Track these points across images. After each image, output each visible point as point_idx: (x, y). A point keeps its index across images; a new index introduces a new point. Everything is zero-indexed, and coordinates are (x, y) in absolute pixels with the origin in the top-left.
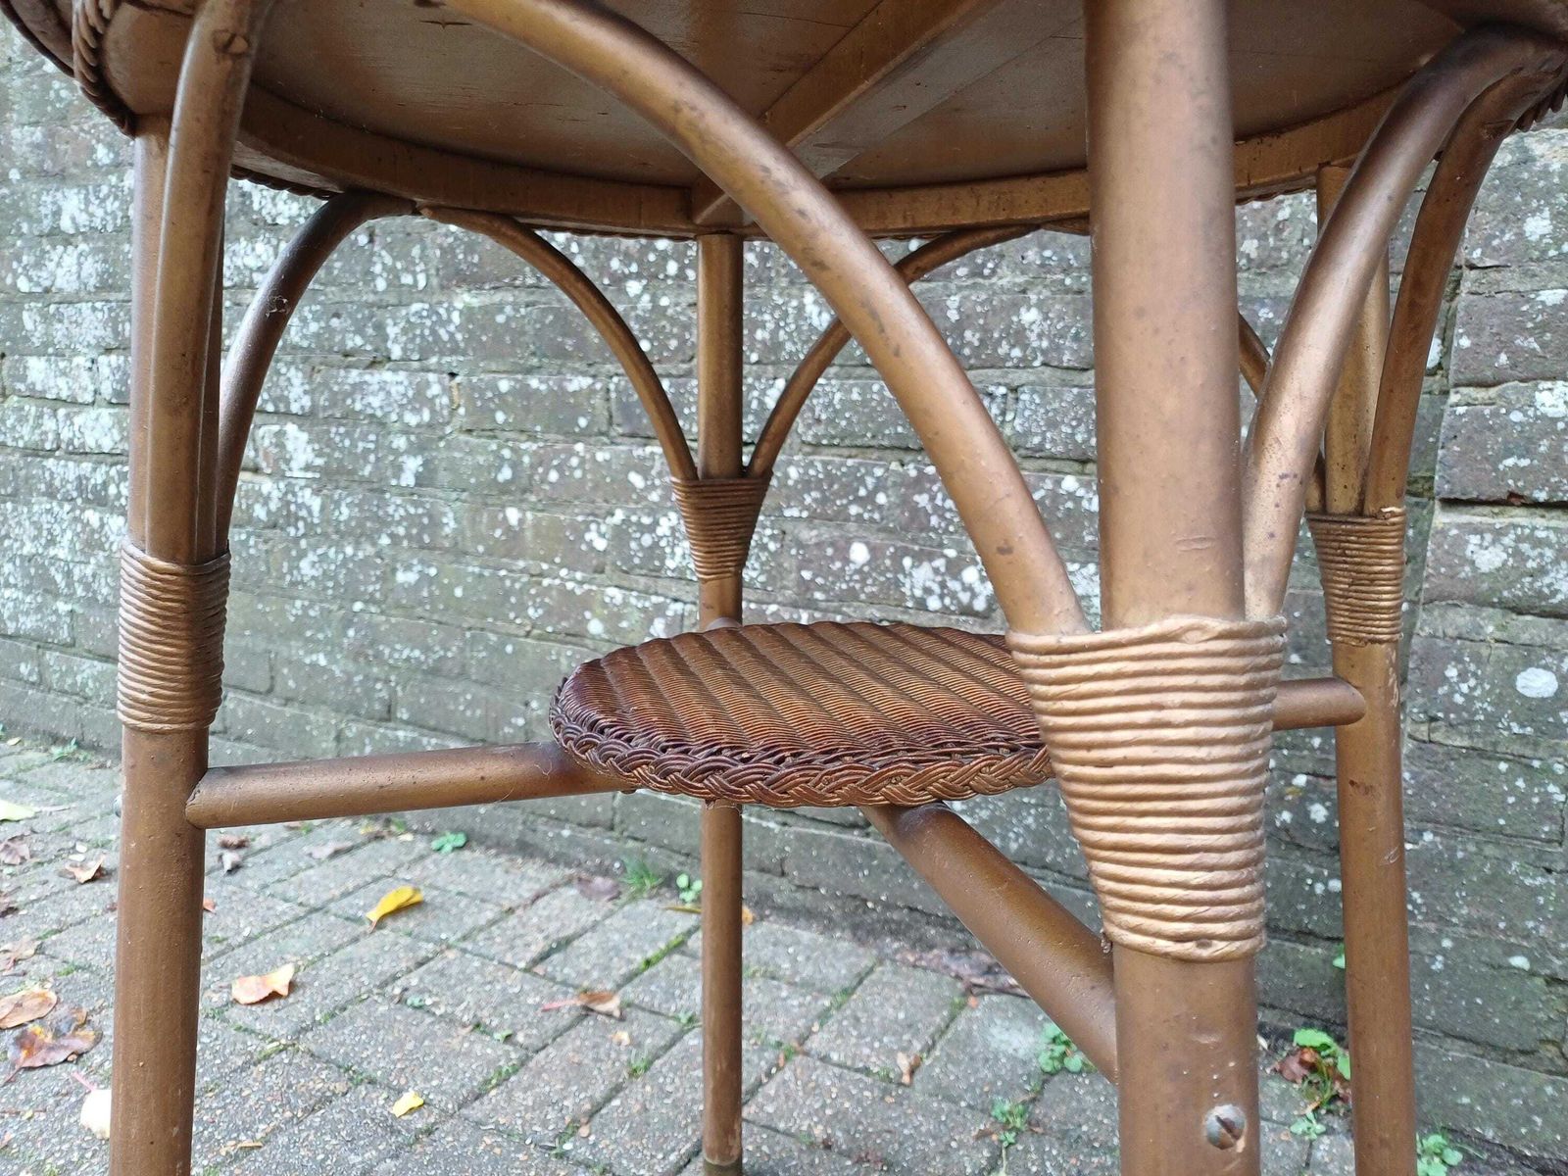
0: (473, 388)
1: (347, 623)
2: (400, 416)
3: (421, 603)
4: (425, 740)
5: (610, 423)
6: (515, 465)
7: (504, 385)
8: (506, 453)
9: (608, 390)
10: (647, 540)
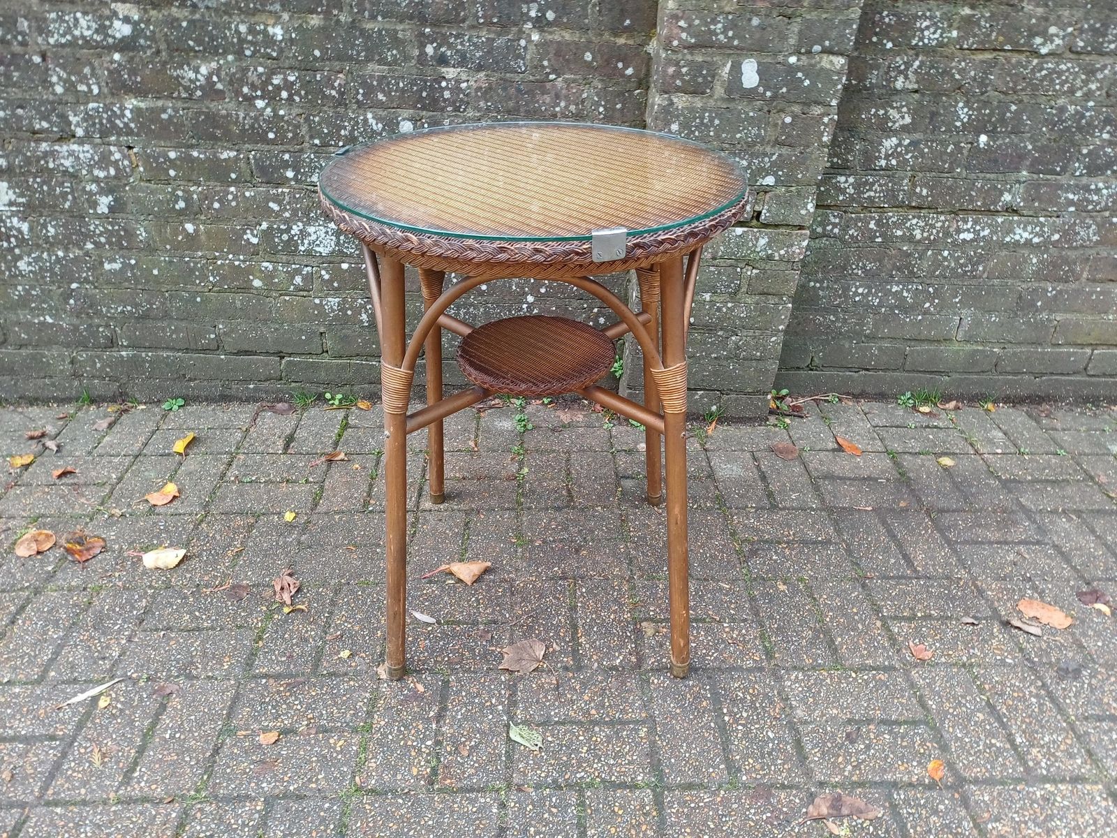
0: (148, 156)
1: (68, 295)
2: (90, 172)
3: (127, 280)
4: (143, 355)
5: (252, 176)
6: (188, 200)
7: (172, 155)
8: (180, 193)
9: (249, 159)
10: (285, 237)
